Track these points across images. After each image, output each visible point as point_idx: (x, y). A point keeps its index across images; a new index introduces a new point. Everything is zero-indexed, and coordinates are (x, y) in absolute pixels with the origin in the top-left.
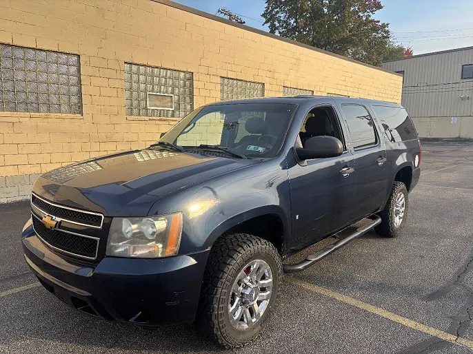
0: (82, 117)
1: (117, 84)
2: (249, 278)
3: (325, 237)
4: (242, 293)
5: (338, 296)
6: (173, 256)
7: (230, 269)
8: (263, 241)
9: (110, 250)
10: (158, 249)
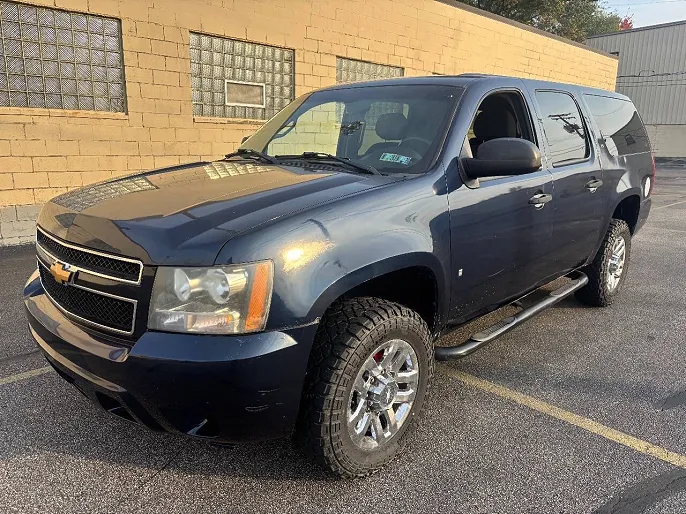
0: (127, 117)
1: (178, 65)
2: (380, 368)
3: (501, 305)
4: (369, 393)
5: (520, 398)
6: (256, 333)
7: (350, 354)
8: (405, 310)
9: (154, 320)
10: (231, 321)
